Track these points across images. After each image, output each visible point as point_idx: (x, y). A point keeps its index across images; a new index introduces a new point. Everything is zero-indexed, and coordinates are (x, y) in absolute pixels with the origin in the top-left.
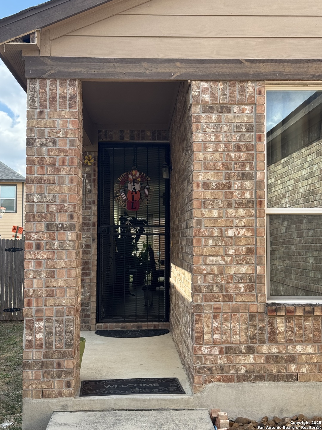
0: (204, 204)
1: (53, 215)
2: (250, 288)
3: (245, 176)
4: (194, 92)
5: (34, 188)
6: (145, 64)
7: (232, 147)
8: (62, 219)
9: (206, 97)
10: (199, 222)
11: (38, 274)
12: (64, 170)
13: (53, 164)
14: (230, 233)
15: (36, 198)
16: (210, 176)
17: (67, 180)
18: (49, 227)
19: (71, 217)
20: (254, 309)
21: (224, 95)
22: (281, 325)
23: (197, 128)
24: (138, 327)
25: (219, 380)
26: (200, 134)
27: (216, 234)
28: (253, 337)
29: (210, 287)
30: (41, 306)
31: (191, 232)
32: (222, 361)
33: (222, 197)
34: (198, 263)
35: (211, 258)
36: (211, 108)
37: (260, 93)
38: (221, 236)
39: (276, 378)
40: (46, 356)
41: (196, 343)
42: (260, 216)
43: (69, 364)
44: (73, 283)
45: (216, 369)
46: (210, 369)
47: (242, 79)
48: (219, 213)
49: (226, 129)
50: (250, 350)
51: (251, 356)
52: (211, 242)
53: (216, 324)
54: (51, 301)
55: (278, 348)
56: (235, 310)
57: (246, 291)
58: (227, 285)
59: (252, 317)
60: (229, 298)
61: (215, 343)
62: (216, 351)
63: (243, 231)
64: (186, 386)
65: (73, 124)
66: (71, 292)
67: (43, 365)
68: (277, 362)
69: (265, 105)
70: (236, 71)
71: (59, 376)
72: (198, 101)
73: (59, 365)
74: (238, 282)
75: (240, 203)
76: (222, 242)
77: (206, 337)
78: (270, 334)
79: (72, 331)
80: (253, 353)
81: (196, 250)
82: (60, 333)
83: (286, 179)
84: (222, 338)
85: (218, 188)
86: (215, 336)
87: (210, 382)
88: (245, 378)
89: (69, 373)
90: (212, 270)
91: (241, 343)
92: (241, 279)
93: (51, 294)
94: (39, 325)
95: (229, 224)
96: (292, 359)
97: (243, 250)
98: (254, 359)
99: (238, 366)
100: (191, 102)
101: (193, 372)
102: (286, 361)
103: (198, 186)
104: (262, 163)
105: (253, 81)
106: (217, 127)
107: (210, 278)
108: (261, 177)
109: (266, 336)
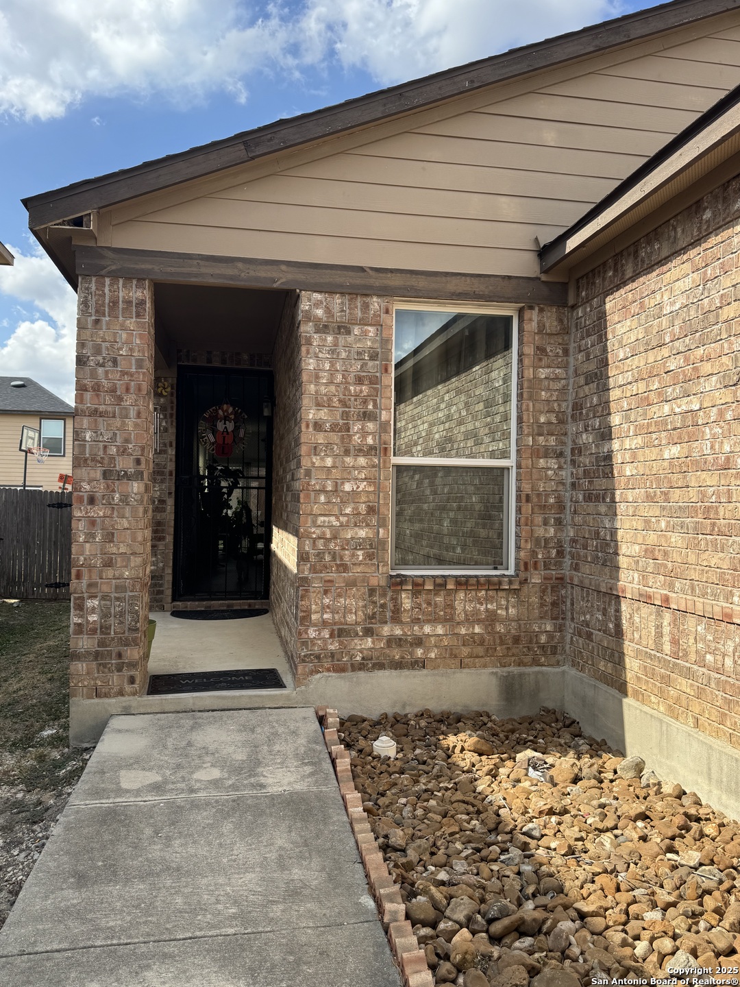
0: (315, 450)
1: (112, 459)
2: (370, 556)
3: (366, 416)
4: (304, 306)
5: (85, 422)
6: (240, 265)
7: (351, 379)
8: (124, 464)
9: (319, 312)
10: (308, 473)
11: (90, 536)
12: (129, 400)
13: (113, 390)
14: (348, 487)
15: (88, 436)
16: (323, 414)
17: (132, 413)
18: (106, 475)
19: (138, 462)
20: (374, 582)
21: (342, 311)
22: (406, 602)
23: (308, 352)
24: (228, 606)
25: (328, 670)
26: (311, 361)
27: (329, 488)
28: (373, 617)
29: (320, 555)
30: (95, 578)
31: (297, 485)
32: (333, 646)
33: (338, 441)
34: (306, 524)
35: (322, 519)
36: (326, 327)
37: (387, 312)
38: (336, 491)
39: (398, 665)
40: (102, 643)
41: (302, 624)
42: (385, 467)
43: (133, 653)
44: (140, 549)
45: (325, 657)
46: (318, 657)
47: (365, 292)
48: (334, 462)
49: (344, 355)
50: (368, 632)
51: (370, 639)
52: (322, 498)
53: (326, 601)
54: (110, 573)
55: (402, 630)
56: (351, 584)
57: (365, 559)
58: (342, 552)
59: (372, 591)
60: (344, 568)
61: (325, 623)
62: (326, 633)
63: (363, 485)
64: (287, 678)
65: (141, 339)
66: (136, 561)
67: (97, 655)
68: (400, 646)
69: (394, 327)
70: (358, 282)
71: (119, 670)
72: (309, 317)
73: (120, 655)
74: (356, 549)
75: (360, 450)
76: (336, 498)
77: (314, 617)
78: (393, 612)
79: (137, 612)
80: (372, 636)
81: (304, 508)
82: (122, 614)
83: (419, 422)
84: (333, 617)
85: (332, 430)
86: (325, 616)
87: (318, 672)
88: (361, 667)
89: (132, 665)
90: (324, 533)
91: (357, 623)
92: (359, 544)
93: (109, 564)
94: (90, 603)
95: (346, 476)
96: (419, 642)
97: (363, 508)
98: (373, 643)
99: (352, 652)
100: (300, 318)
101: (297, 661)
102: (411, 645)
103: (307, 426)
104: (388, 401)
105: (379, 296)
106: (332, 352)
107: (320, 544)
108: (387, 418)
109: (389, 614)
